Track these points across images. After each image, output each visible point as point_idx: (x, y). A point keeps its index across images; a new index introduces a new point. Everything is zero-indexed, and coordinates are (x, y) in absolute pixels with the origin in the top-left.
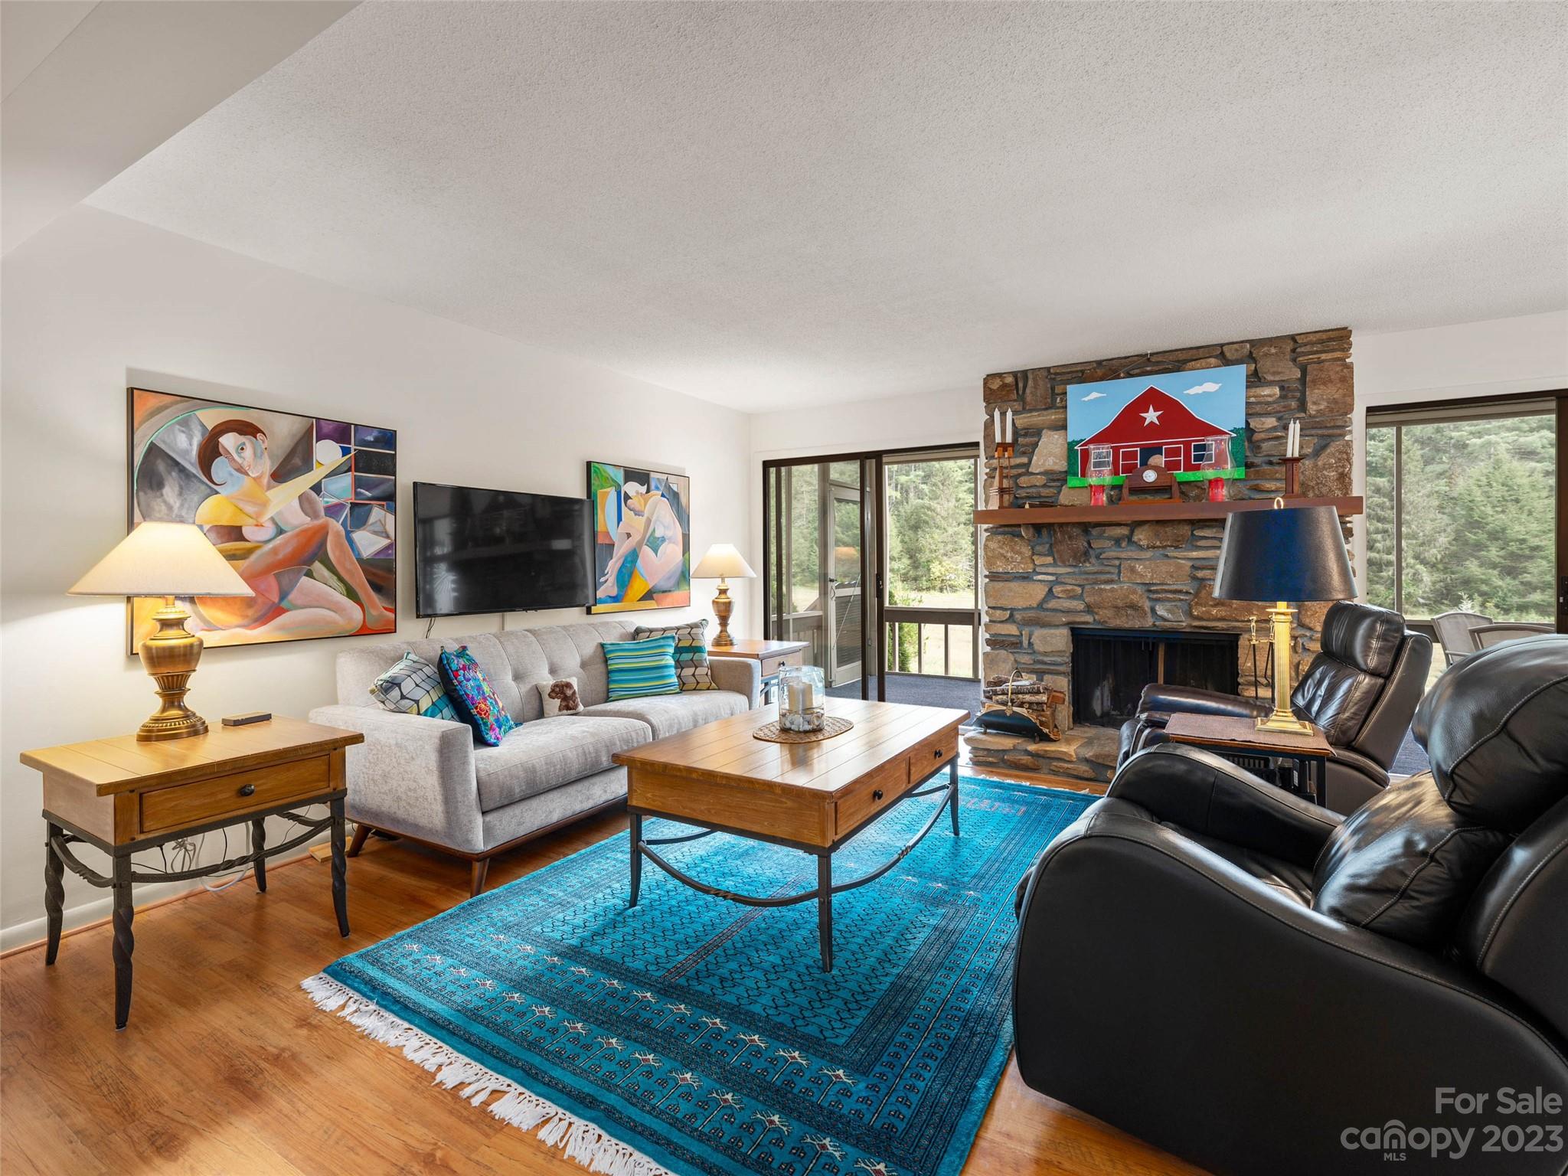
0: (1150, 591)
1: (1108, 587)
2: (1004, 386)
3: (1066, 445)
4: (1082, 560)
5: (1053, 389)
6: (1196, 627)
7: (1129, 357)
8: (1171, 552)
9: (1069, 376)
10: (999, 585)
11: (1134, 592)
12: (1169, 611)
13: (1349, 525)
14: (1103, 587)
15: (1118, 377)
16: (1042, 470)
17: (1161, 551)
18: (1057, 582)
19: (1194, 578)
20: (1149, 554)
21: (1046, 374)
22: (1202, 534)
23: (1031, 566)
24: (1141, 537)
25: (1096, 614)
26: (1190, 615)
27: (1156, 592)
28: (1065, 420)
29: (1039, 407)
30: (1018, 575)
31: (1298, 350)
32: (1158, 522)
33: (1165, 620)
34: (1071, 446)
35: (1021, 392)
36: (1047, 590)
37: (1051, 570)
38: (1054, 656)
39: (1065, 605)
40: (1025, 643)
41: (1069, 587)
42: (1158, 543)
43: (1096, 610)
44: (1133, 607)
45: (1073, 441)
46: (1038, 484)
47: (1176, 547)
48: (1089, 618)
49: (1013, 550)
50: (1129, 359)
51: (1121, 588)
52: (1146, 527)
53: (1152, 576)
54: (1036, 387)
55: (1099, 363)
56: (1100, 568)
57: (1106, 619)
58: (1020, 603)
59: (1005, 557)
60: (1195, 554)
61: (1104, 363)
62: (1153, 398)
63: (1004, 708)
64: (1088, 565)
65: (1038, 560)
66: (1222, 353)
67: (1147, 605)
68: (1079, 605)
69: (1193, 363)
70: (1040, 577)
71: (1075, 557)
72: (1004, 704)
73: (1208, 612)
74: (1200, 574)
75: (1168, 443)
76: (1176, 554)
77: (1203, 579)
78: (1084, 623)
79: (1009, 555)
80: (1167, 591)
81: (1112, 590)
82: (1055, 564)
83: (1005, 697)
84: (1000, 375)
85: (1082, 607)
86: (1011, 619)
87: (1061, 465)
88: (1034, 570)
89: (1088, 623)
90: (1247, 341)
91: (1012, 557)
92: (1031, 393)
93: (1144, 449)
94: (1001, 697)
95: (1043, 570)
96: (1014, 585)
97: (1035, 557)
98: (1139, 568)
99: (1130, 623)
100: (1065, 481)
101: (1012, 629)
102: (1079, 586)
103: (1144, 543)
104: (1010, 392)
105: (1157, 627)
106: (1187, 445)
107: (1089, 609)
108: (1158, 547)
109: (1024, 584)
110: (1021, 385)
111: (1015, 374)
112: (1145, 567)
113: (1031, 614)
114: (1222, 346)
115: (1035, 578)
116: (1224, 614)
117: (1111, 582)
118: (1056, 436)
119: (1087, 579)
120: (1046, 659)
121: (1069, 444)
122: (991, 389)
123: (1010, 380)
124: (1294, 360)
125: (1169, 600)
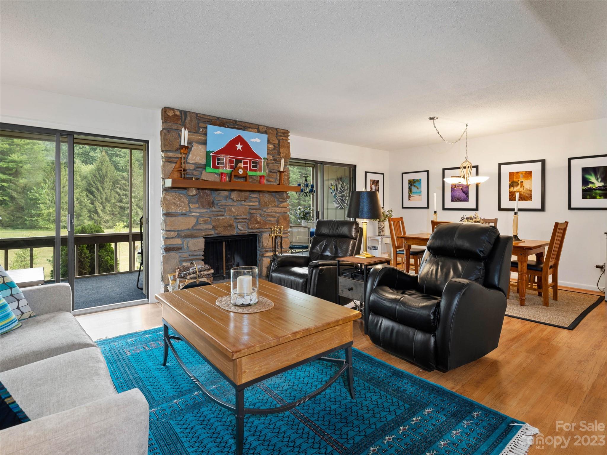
0: (236, 219)
1: (221, 218)
2: (175, 116)
3: (205, 153)
4: (212, 206)
5: (198, 124)
6: (250, 232)
7: (229, 119)
8: (243, 203)
9: (206, 120)
10: (172, 219)
11: (231, 220)
12: (242, 227)
13: (288, 195)
14: (219, 218)
15: (225, 127)
16: (194, 162)
17: (239, 203)
18: (201, 216)
19: (250, 213)
20: (236, 203)
21: (195, 116)
22: (253, 196)
23: (188, 208)
24: (234, 196)
25: (216, 230)
26: (249, 228)
27: (238, 219)
28: (206, 140)
29: (192, 131)
30: (182, 213)
31: (278, 134)
32: (239, 190)
33: (241, 230)
34: (208, 153)
35: (183, 121)
36: (196, 220)
37: (198, 211)
38: (198, 252)
39: (204, 227)
40: (185, 247)
41: (206, 219)
42: (240, 199)
43: (216, 228)
44: (231, 226)
45: (210, 151)
46: (191, 168)
47: (245, 201)
48: (213, 232)
49: (180, 200)
50: (230, 120)
51: (226, 218)
52: (236, 192)
53: (238, 213)
54: (191, 120)
55: (218, 118)
56: (219, 209)
57: (221, 232)
58: (183, 227)
59: (175, 204)
60: (251, 204)
61: (220, 119)
62: (239, 139)
63: (195, 280)
64: (214, 208)
65: (192, 206)
66: (259, 128)
67: (235, 224)
68: (210, 227)
69: (251, 129)
70: (193, 214)
71: (208, 205)
72: (195, 278)
73: (254, 226)
74: (252, 211)
75: (245, 159)
76: (245, 204)
77: (252, 213)
78: (211, 235)
79: (178, 203)
80: (241, 219)
81: (223, 219)
82: (199, 208)
83: (194, 275)
84: (172, 109)
85: (211, 227)
86: (179, 236)
87: (203, 162)
88: (190, 211)
89: (212, 234)
90: (266, 126)
91: (180, 204)
92: (189, 123)
93: (236, 159)
94: (192, 275)
95: (194, 211)
96: (180, 218)
97: (191, 205)
98: (233, 209)
99: (229, 233)
100: (205, 169)
101: (178, 241)
102: (209, 218)
103: (235, 199)
104: (178, 119)
105: (238, 233)
106: (250, 160)
107: (214, 228)
108: (239, 201)
109: (185, 217)
110: (184, 118)
111: (180, 111)
112: (235, 209)
113: (188, 232)
114: (259, 125)
115: (189, 215)
116: (259, 226)
117: (223, 215)
118: (200, 147)
119: (213, 215)
120: (195, 254)
121: (207, 152)
122: (168, 115)
123: (178, 113)
124: (277, 137)
125: (242, 222)
